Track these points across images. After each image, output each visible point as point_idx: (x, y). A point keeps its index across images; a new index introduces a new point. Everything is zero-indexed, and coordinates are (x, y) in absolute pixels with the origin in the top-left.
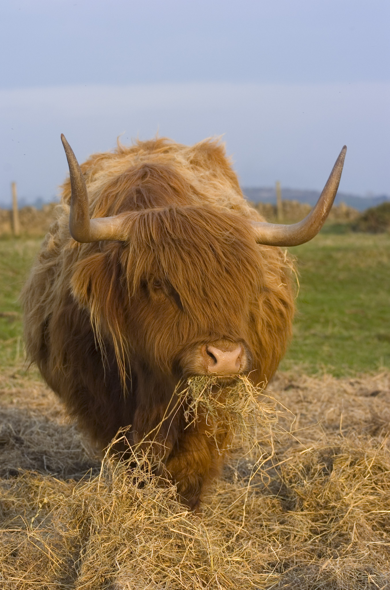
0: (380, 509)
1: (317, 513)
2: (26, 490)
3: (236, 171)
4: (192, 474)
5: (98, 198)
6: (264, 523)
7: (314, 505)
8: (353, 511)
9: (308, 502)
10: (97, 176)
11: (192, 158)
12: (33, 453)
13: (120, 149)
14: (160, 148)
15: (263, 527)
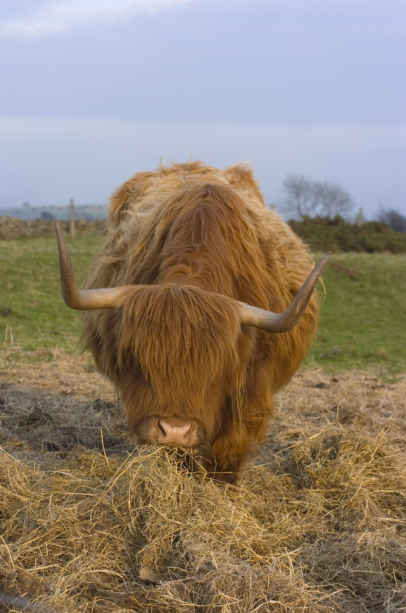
1: (328, 491)
4: (232, 454)
5: (164, 210)
7: (326, 484)
9: (320, 481)
10: (147, 190)
11: (230, 179)
13: (163, 169)
14: (197, 169)
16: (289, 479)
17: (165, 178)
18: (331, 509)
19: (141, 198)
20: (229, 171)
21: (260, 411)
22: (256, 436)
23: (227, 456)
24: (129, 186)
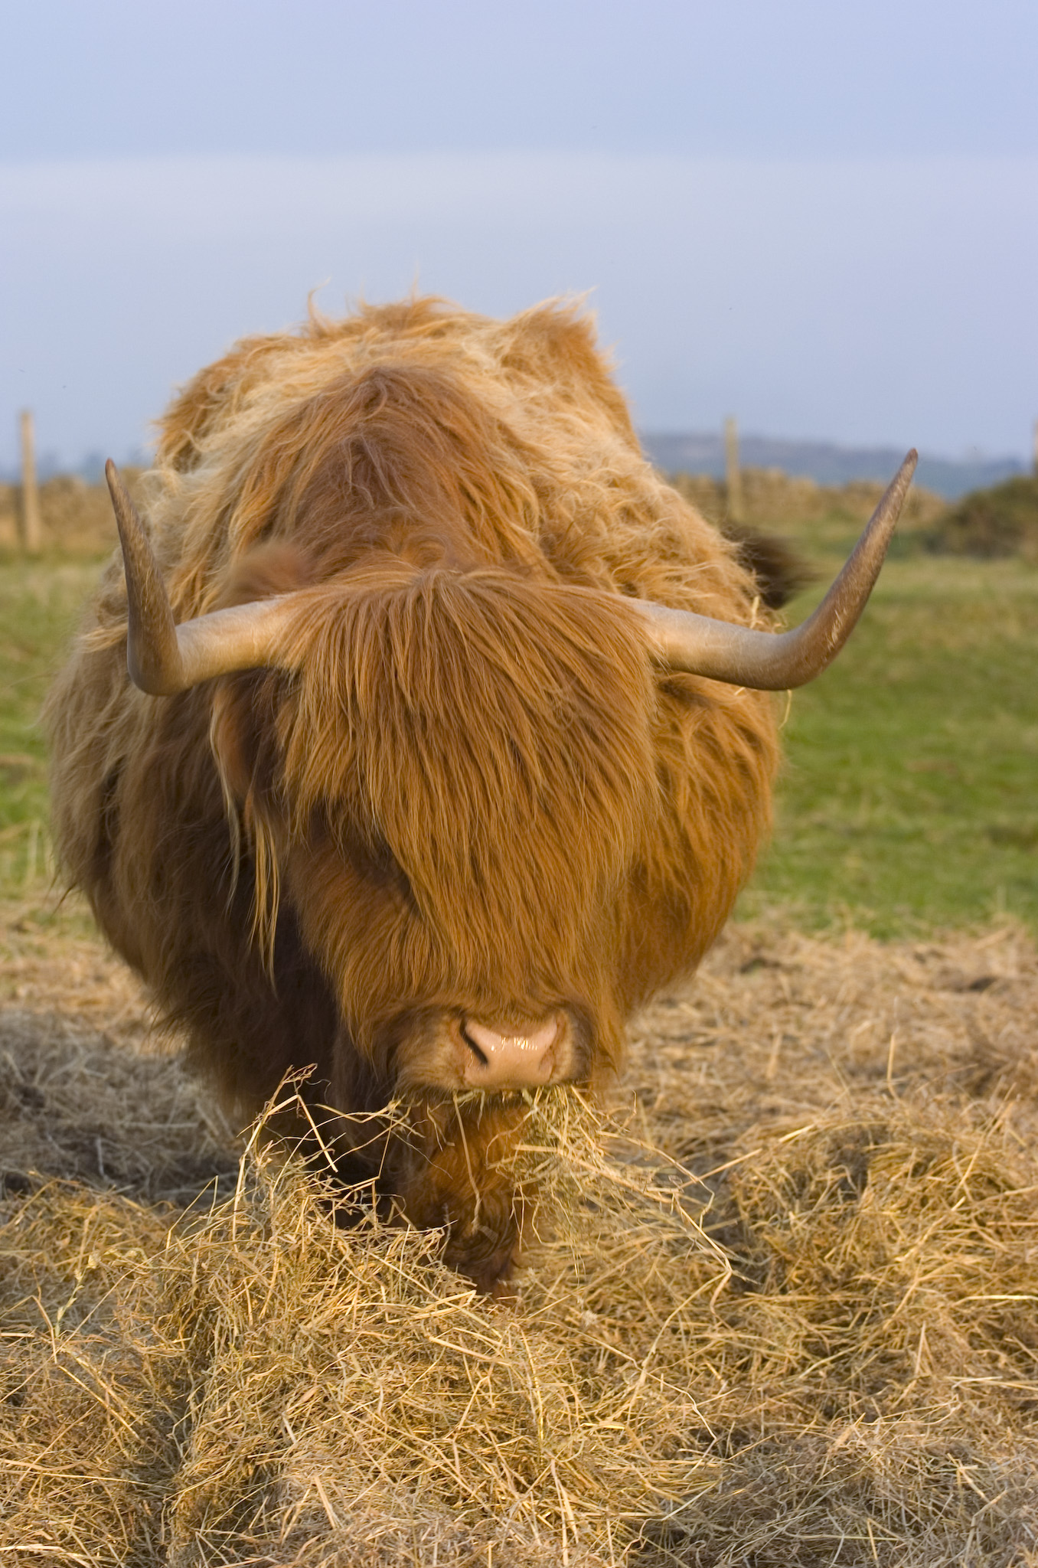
0: (990, 1291)
1: (823, 1299)
2: (49, 1229)
3: (624, 387)
5: (251, 461)
6: (682, 1325)
7: (816, 1278)
8: (919, 1295)
9: (798, 1268)
10: (252, 395)
12: (69, 1131)
13: (316, 325)
14: (422, 323)
15: (678, 1336)
24: (210, 382)
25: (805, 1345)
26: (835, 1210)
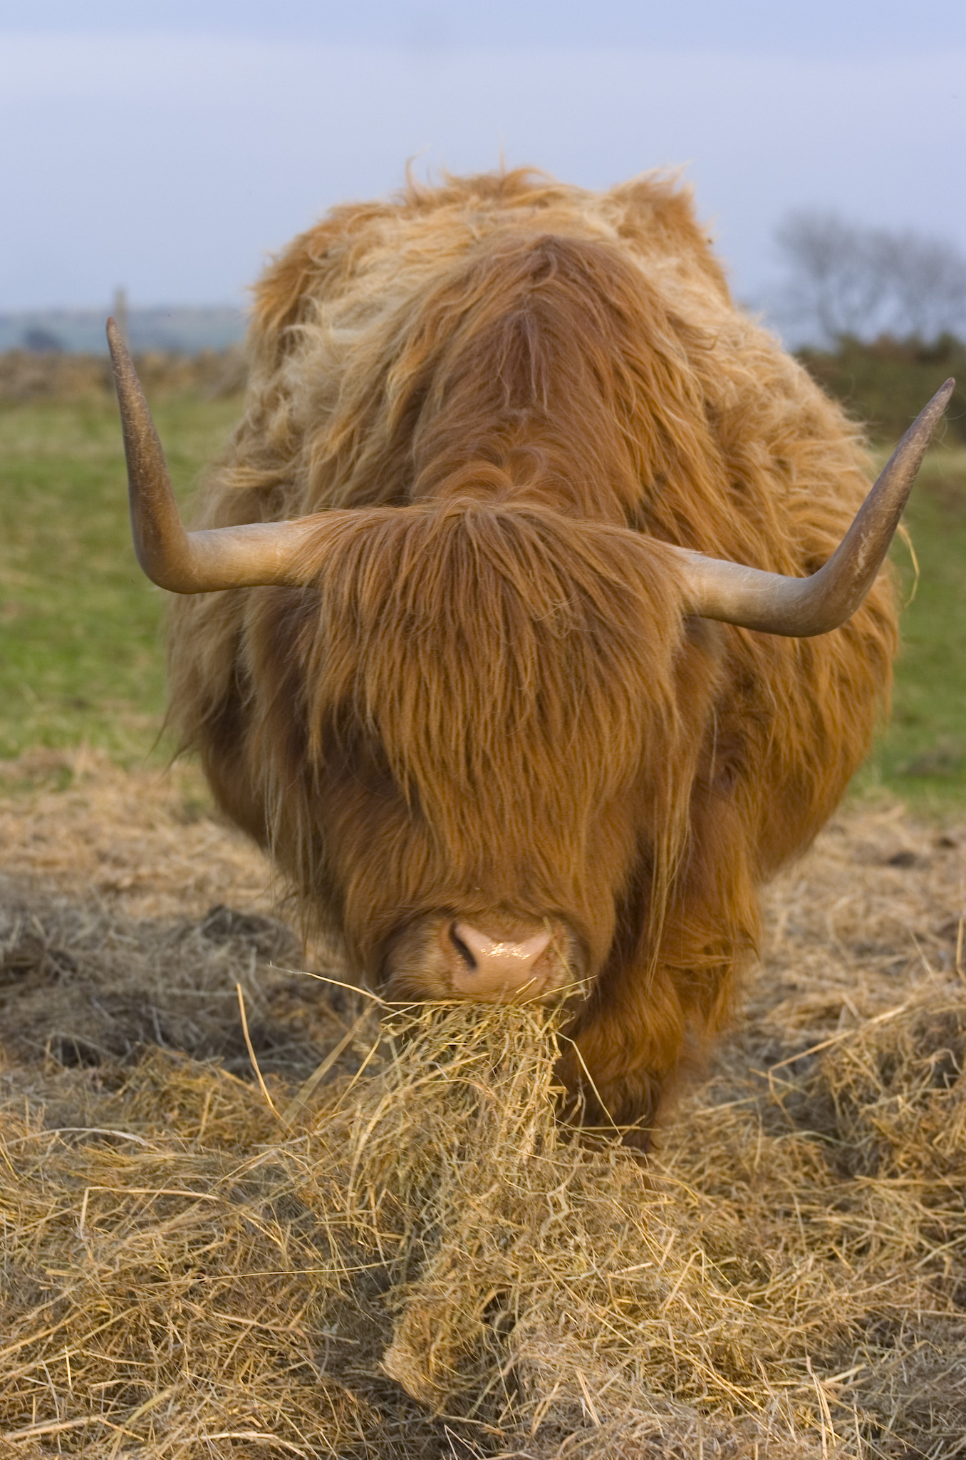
1: (932, 1184)
4: (635, 1072)
5: (413, 320)
6: (798, 1209)
7: (926, 1161)
9: (907, 1152)
10: (365, 260)
11: (621, 221)
12: (114, 996)
13: (414, 192)
14: (520, 193)
16: (812, 1149)
17: (419, 220)
18: (942, 1241)
19: (347, 285)
20: (620, 198)
21: (719, 937)
22: (706, 1014)
23: (620, 1077)
24: (310, 248)
25: (921, 1230)
26: (942, 1094)
